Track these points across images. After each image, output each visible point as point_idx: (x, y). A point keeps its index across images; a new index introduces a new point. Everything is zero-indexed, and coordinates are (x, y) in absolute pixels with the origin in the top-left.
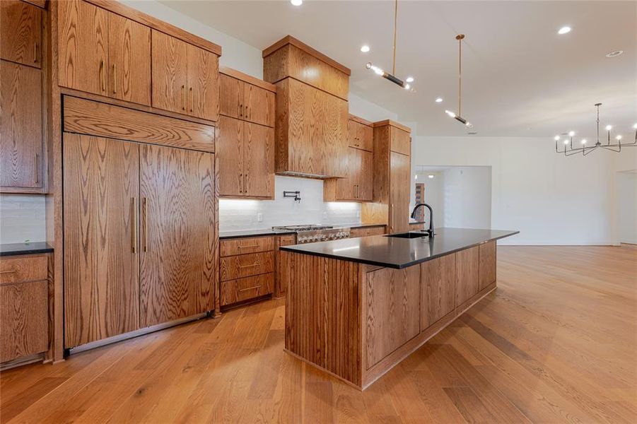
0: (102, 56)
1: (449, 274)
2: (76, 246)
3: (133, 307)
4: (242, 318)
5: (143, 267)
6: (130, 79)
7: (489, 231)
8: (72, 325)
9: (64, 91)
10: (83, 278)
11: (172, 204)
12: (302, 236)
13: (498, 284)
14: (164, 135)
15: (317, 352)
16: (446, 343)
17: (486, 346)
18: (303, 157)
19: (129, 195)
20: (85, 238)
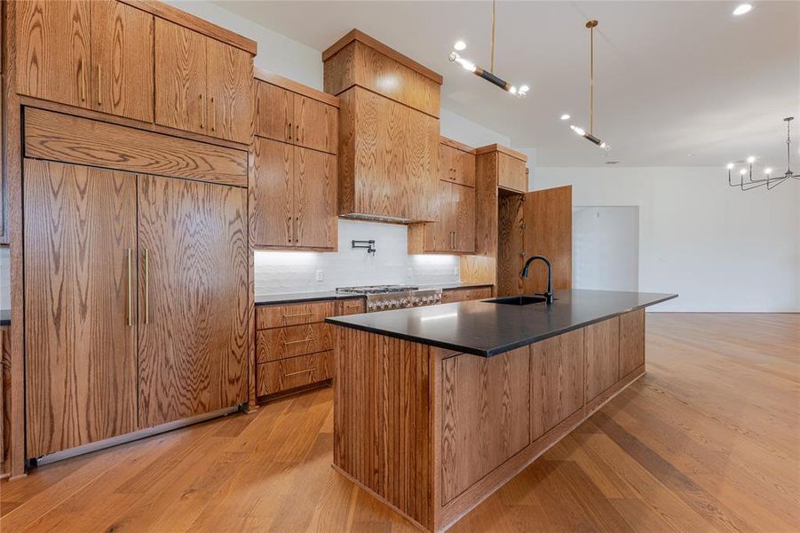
0: (81, 51)
1: (575, 357)
2: (42, 316)
3: (128, 400)
4: (285, 414)
5: (144, 343)
6: (123, 86)
7: (636, 295)
8: (37, 427)
9: (24, 101)
10: (53, 362)
11: (186, 257)
12: (373, 301)
13: (648, 368)
14: (174, 163)
15: (375, 473)
16: (569, 460)
17: (628, 465)
18: (375, 194)
19: (121, 246)
20: (56, 306)
